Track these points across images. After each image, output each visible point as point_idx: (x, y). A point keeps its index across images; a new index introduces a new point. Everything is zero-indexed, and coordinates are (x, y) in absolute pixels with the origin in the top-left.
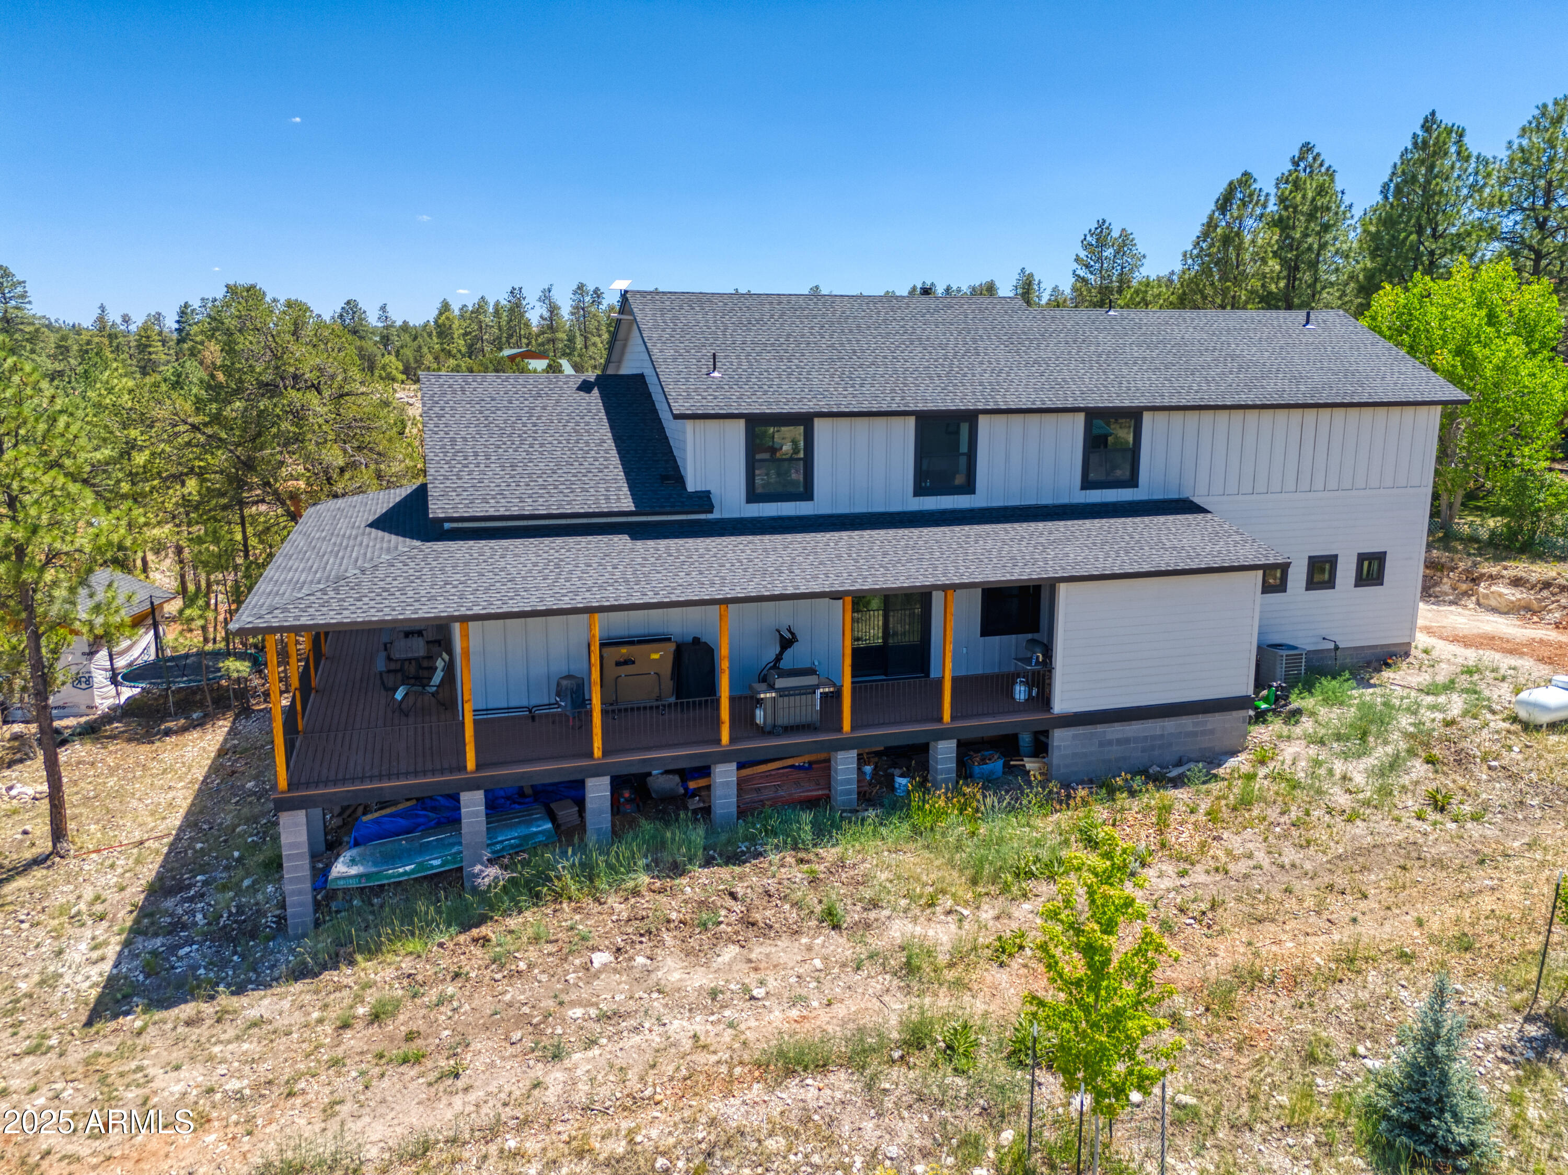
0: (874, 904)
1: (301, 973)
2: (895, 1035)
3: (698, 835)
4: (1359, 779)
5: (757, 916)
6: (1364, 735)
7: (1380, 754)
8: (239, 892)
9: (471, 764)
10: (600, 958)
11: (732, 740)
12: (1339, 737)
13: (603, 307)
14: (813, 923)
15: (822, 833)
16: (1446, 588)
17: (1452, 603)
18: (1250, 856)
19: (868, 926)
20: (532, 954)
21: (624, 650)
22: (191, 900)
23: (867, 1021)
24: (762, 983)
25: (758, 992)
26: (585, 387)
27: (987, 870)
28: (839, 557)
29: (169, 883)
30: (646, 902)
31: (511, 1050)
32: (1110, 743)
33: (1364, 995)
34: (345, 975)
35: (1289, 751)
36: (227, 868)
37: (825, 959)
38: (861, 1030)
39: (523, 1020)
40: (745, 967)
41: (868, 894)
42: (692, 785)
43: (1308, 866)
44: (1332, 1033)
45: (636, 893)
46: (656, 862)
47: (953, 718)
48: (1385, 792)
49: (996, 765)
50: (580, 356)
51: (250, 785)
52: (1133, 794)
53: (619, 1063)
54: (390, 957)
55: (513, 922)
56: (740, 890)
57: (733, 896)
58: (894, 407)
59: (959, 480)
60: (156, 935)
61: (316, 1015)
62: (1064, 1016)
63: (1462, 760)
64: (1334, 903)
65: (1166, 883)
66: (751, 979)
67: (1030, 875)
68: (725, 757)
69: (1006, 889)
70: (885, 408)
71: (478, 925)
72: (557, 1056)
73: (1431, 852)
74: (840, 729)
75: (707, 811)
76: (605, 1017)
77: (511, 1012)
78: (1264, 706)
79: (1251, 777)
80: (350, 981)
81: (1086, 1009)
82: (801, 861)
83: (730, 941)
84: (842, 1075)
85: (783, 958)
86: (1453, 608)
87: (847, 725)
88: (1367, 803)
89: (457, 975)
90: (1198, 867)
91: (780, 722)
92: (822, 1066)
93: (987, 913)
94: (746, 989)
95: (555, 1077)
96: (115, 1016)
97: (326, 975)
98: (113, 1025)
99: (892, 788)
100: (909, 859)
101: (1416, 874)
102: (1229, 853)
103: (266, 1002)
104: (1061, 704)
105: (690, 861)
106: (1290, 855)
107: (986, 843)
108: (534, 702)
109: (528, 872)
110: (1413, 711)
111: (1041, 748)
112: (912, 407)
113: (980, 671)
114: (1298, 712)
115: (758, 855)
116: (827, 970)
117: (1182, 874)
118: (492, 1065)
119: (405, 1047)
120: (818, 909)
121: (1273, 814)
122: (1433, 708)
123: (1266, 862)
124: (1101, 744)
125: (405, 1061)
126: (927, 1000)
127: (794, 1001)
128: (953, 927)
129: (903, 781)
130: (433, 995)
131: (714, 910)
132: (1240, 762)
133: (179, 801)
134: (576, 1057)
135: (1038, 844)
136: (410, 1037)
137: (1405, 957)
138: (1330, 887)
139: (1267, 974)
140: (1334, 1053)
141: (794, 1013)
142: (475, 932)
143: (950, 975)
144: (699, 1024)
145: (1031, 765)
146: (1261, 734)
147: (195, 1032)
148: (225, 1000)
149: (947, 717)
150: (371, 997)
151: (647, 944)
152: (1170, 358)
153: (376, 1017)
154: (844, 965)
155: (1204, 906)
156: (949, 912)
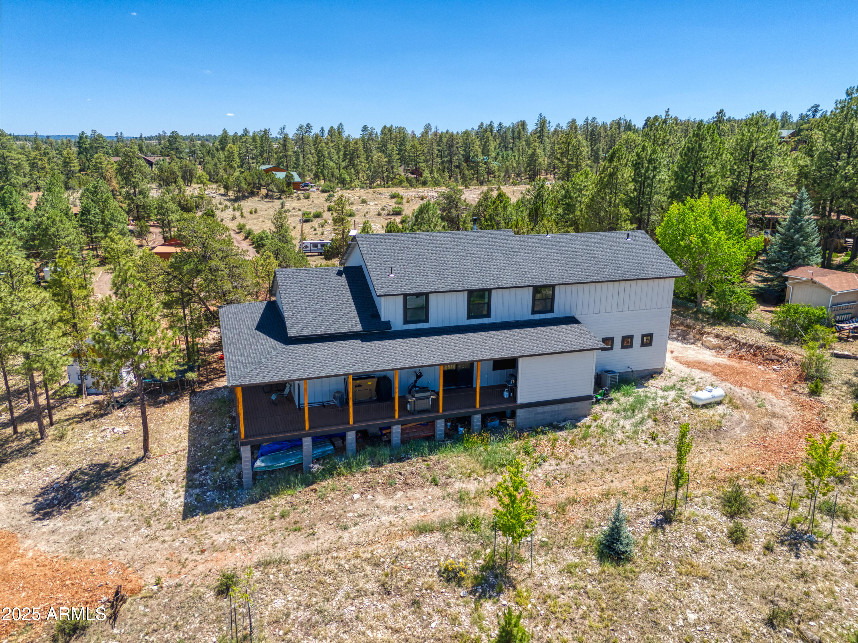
0: (450, 477)
1: (253, 501)
2: (455, 521)
3: (387, 451)
4: (628, 427)
5: (409, 481)
6: (633, 411)
7: (638, 417)
8: (222, 472)
9: (307, 428)
10: (356, 496)
11: (400, 416)
12: (625, 410)
13: (312, 134)
14: (428, 483)
15: (431, 450)
16: (691, 336)
17: (693, 343)
18: (582, 458)
19: (447, 484)
20: (332, 495)
21: (358, 382)
22: (204, 475)
23: (446, 516)
24: (411, 504)
25: (410, 507)
26: (339, 273)
27: (490, 463)
28: (438, 348)
29: (193, 469)
30: (370, 476)
31: (330, 527)
32: (538, 414)
33: (608, 507)
34: (267, 502)
35: (606, 415)
36: (213, 463)
37: (433, 496)
38: (444, 520)
39: (333, 517)
40: (406, 499)
41: (447, 473)
42: (384, 432)
43: (601, 462)
44: (595, 519)
45: (366, 473)
46: (373, 461)
47: (480, 406)
48: (636, 433)
49: (496, 422)
50: (303, 169)
51: (210, 428)
52: (544, 433)
53: (366, 530)
54: (282, 496)
55: (324, 484)
56: (403, 472)
57: (400, 474)
58: (459, 288)
59: (485, 312)
60: (196, 488)
61: (261, 516)
62: (505, 515)
63: (666, 420)
64: (607, 475)
65: (552, 468)
66: (408, 503)
67: (504, 465)
68: (397, 423)
69: (495, 470)
70: (456, 289)
71: (312, 484)
72: (346, 528)
73: (644, 457)
74: (438, 411)
75: (389, 441)
76: (360, 516)
77: (328, 514)
78: (599, 397)
79: (589, 427)
80: (270, 504)
81: (510, 513)
82: (424, 461)
83: (400, 490)
84: (438, 533)
85: (418, 496)
86: (692, 346)
87: (441, 410)
88: (628, 437)
89: (307, 502)
90: (564, 462)
91: (416, 409)
92: (431, 531)
93: (488, 480)
94: (406, 506)
95: (346, 535)
96: (193, 516)
97: (261, 502)
98: (192, 520)
99: (457, 431)
100: (463, 459)
101: (638, 464)
102: (575, 457)
103: (243, 511)
104: (521, 399)
105: (385, 461)
106: (596, 457)
107: (489, 454)
108: (324, 400)
109: (328, 466)
110: (654, 399)
111: (513, 415)
112: (466, 288)
113: (492, 384)
114: (612, 400)
115: (409, 458)
116: (433, 500)
117: (558, 465)
118: (325, 531)
119: (294, 526)
120: (430, 478)
121: (594, 441)
122: (662, 397)
123: (587, 461)
124: (535, 414)
125: (296, 530)
126: (465, 510)
127: (423, 510)
128: (476, 484)
129: (462, 429)
130: (300, 509)
131: (394, 479)
132: (587, 420)
133: (182, 435)
134: (352, 529)
135: (509, 454)
136: (296, 523)
137: (625, 494)
138: (607, 469)
139: (578, 500)
140: (594, 525)
141: (422, 514)
142: (312, 487)
143: (474, 501)
144: (391, 518)
145: (509, 422)
146: (597, 408)
147: (221, 522)
148: (229, 511)
149: (478, 406)
150: (279, 510)
151: (371, 491)
152: (569, 260)
153: (282, 516)
154: (439, 498)
155: (562, 477)
156: (475, 479)
